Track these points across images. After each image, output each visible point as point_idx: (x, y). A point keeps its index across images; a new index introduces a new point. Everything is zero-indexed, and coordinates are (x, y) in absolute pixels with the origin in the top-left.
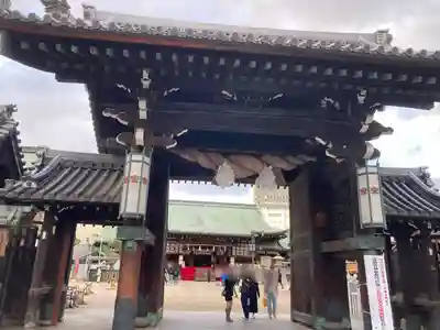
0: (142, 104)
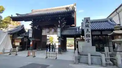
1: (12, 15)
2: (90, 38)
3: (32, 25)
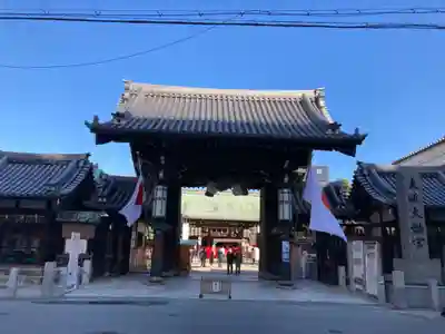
0: (162, 158)
1: (96, 119)
2: (424, 236)
3: (163, 162)
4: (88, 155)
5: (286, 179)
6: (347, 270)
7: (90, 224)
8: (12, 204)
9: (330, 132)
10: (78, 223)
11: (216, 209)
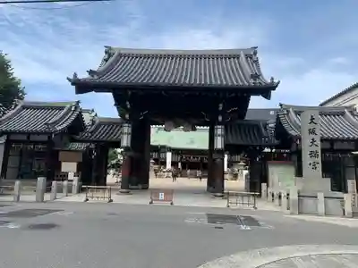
1: (75, 75)
2: (319, 160)
3: (129, 106)
4: (78, 102)
5: (220, 118)
6: (268, 186)
7: (78, 151)
8: (25, 138)
9: (252, 81)
10: (70, 151)
11: (192, 142)
